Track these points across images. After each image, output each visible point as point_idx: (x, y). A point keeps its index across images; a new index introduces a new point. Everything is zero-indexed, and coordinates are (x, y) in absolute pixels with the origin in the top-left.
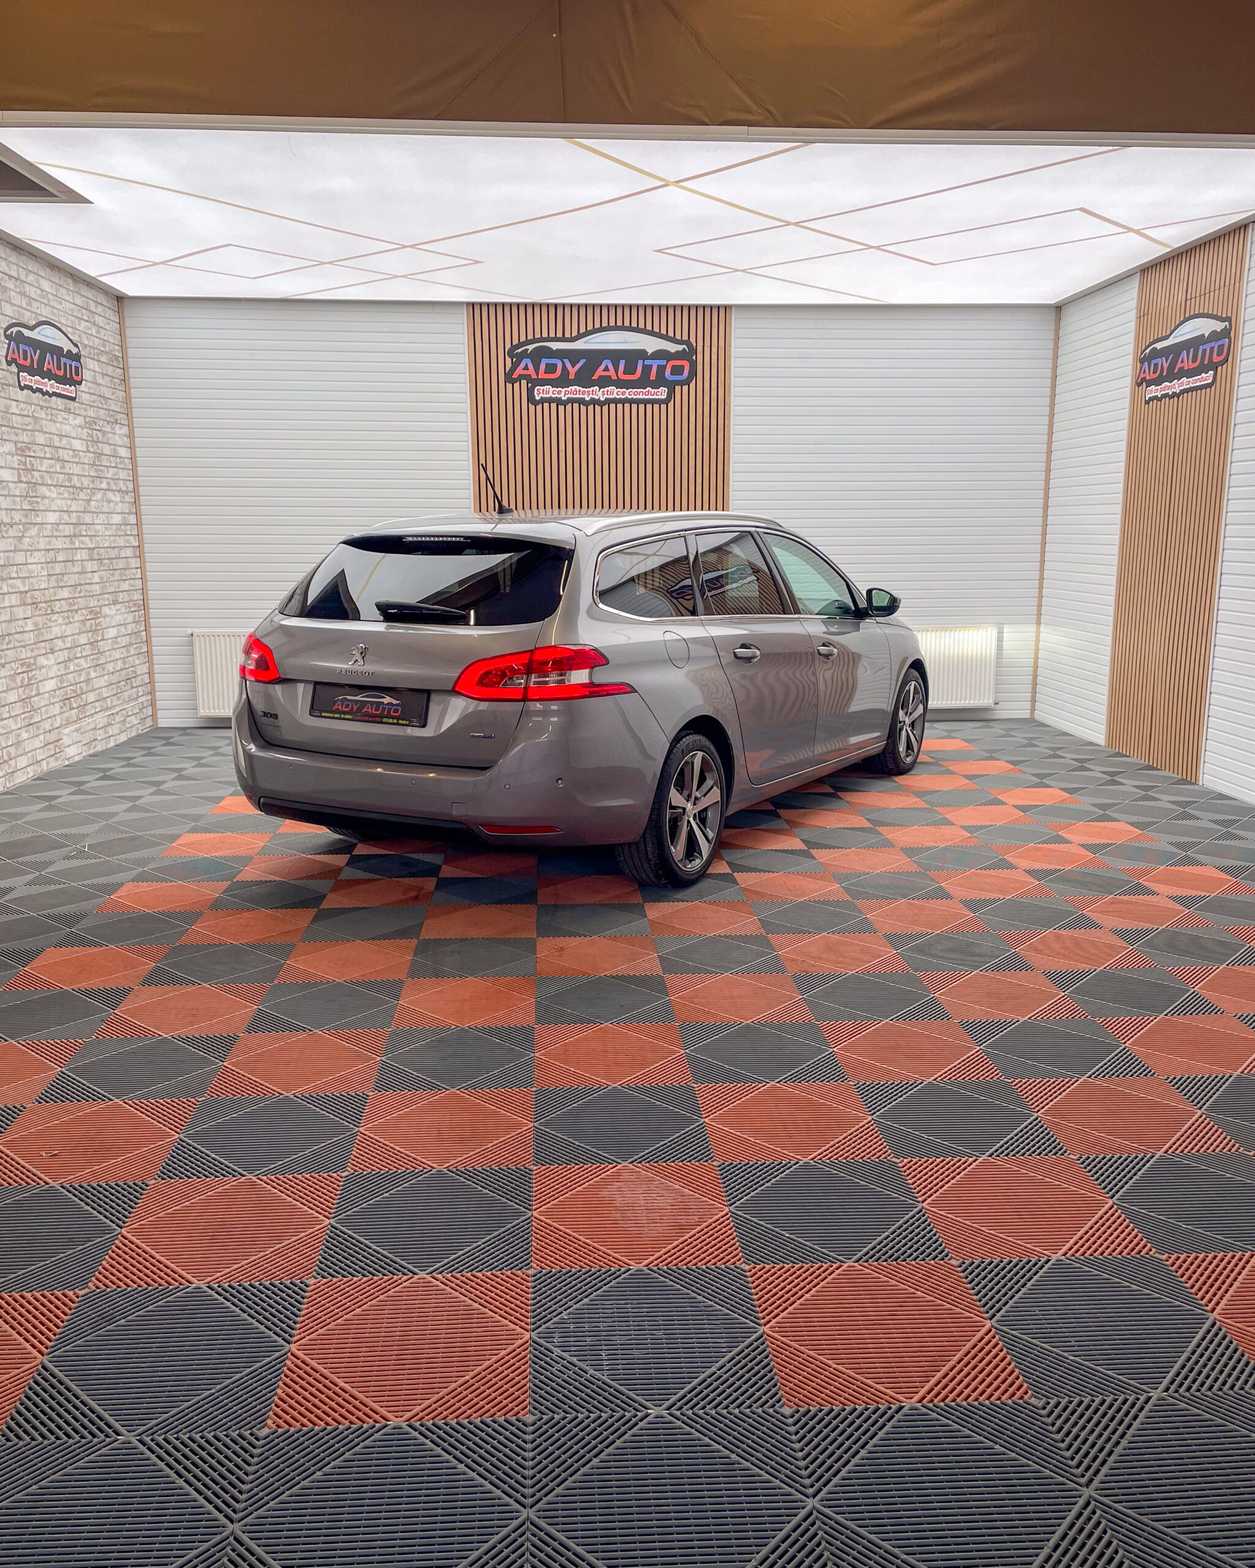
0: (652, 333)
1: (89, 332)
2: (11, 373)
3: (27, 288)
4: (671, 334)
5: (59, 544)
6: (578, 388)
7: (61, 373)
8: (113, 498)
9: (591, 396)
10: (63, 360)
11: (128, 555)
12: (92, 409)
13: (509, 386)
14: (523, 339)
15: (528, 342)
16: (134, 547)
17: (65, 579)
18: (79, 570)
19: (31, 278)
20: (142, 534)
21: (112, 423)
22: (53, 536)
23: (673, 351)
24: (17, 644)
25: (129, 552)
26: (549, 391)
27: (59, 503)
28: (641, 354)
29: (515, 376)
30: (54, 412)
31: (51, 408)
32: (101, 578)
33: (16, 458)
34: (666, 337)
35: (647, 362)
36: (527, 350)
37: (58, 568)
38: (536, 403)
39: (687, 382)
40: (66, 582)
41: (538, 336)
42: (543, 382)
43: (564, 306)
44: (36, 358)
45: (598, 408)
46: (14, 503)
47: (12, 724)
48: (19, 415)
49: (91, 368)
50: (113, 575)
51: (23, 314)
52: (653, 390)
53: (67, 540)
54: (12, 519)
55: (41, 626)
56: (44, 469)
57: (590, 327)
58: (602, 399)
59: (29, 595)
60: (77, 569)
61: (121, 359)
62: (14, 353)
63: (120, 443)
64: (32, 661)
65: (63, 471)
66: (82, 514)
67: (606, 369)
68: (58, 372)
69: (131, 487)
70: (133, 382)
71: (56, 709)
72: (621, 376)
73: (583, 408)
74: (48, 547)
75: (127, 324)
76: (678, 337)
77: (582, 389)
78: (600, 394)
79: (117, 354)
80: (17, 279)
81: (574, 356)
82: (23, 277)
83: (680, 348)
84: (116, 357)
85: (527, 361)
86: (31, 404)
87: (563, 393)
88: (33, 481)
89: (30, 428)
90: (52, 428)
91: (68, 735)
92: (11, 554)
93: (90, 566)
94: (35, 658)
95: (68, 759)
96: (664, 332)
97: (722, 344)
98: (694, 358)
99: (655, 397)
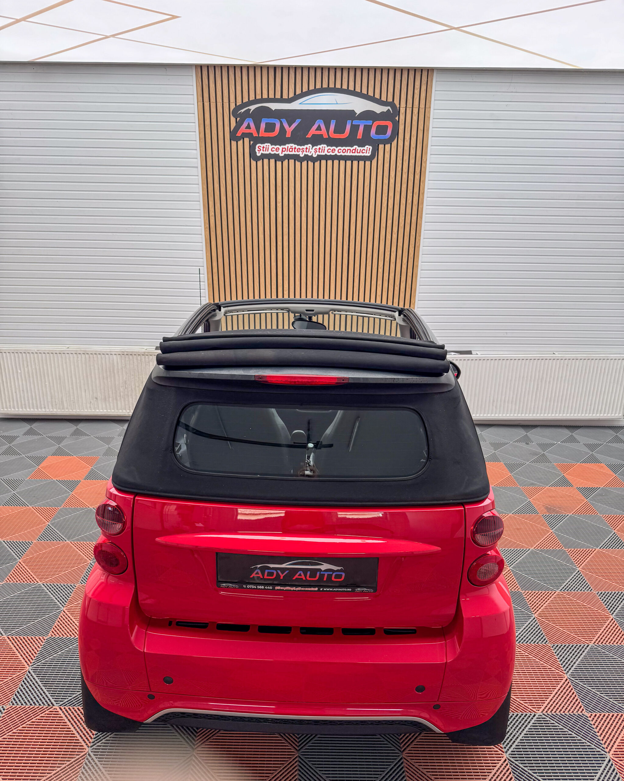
0: (360, 95)
4: (377, 96)
6: (294, 146)
9: (305, 153)
13: (234, 143)
14: (246, 100)
15: (250, 103)
23: (378, 112)
26: (268, 148)
28: (350, 114)
29: (239, 134)
34: (372, 99)
35: (355, 122)
36: (251, 109)
38: (257, 159)
39: (390, 141)
41: (259, 97)
42: (263, 140)
43: (282, 68)
45: (311, 164)
52: (359, 148)
57: (305, 89)
58: (315, 156)
67: (319, 128)
72: (332, 135)
73: (298, 164)
76: (384, 98)
77: (297, 147)
78: (313, 151)
81: (291, 116)
83: (385, 109)
85: (249, 121)
87: (281, 150)
96: (371, 93)
97: (422, 106)
98: (397, 118)
99: (361, 154)
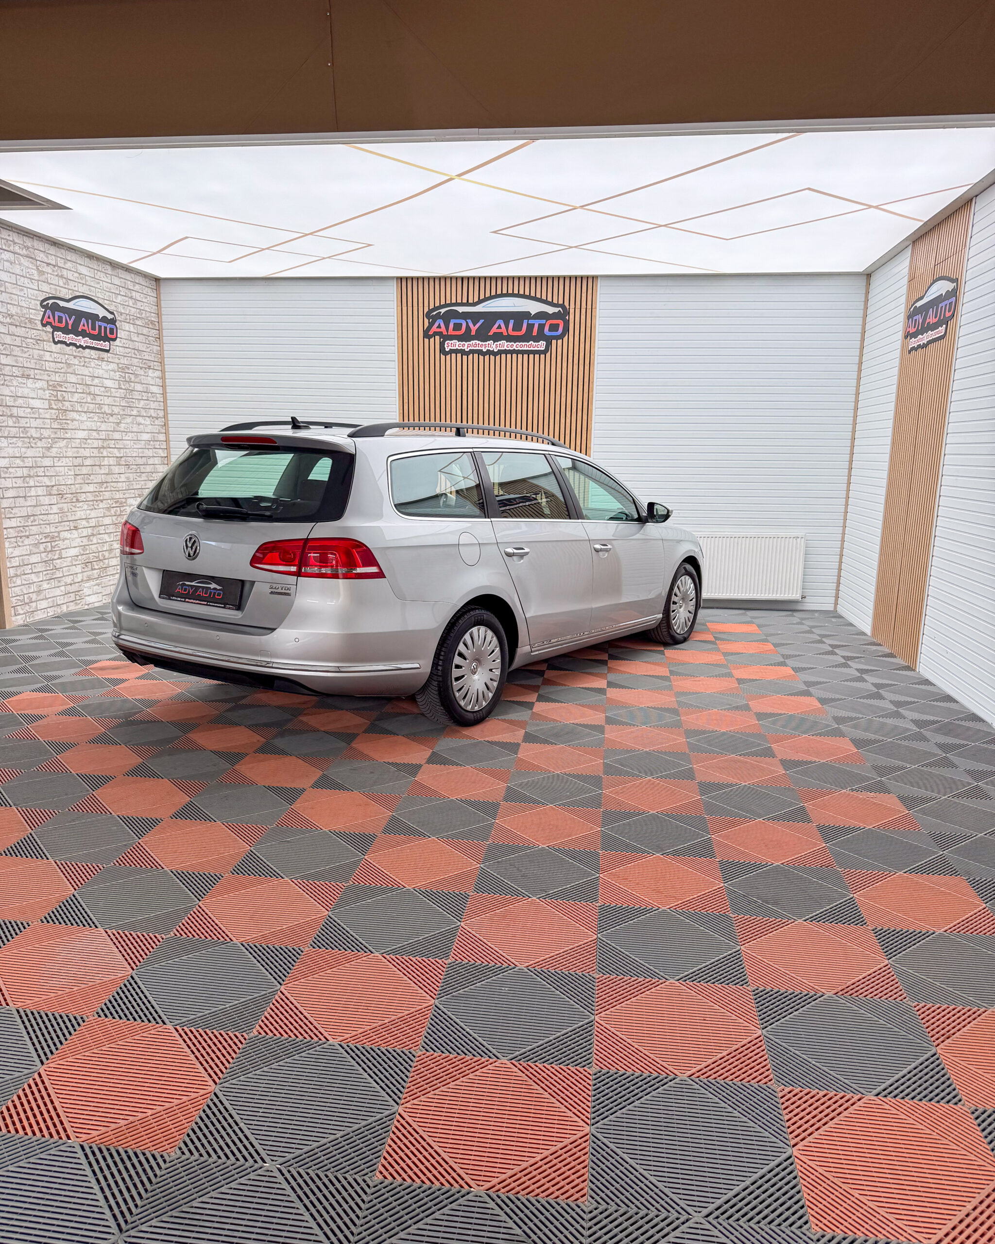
0: (535, 299)
1: (127, 304)
2: (46, 332)
3: (65, 272)
4: (550, 299)
5: (87, 453)
6: (478, 342)
7: (96, 332)
8: (143, 422)
9: (487, 348)
10: (97, 324)
11: (156, 462)
12: (126, 358)
14: (437, 304)
15: (441, 307)
16: (162, 457)
17: (91, 478)
18: (107, 471)
19: (69, 265)
20: (170, 448)
21: (146, 368)
22: (81, 448)
23: (551, 313)
24: (42, 522)
25: (157, 461)
26: (456, 344)
27: (88, 424)
28: (526, 315)
29: (431, 333)
30: (87, 360)
31: (84, 357)
32: (128, 478)
33: (47, 392)
34: (545, 302)
35: (531, 322)
36: (440, 312)
37: (85, 470)
38: (446, 354)
39: (561, 337)
40: (92, 480)
41: (448, 301)
42: (451, 338)
43: (468, 278)
44: (71, 322)
45: (492, 357)
46: (44, 423)
47: (34, 578)
48: (52, 362)
49: (124, 330)
50: (140, 476)
51: (60, 291)
52: (534, 343)
53: (96, 451)
54: (42, 434)
55: (66, 510)
56: (75, 400)
57: (488, 295)
58: (495, 350)
59: (55, 488)
60: (105, 470)
61: (156, 323)
62: (49, 317)
63: (151, 383)
64: (56, 534)
65: (93, 402)
66: (111, 433)
67: (499, 327)
68: (92, 332)
69: (161, 414)
70: (165, 340)
71: (79, 569)
72: (511, 332)
73: (481, 357)
74: (74, 455)
75: (162, 298)
76: (555, 301)
77: (481, 343)
78: (494, 346)
79: (152, 319)
80: (54, 266)
81: (475, 317)
82: (59, 265)
83: (556, 310)
84: (152, 322)
85: (440, 322)
86: (65, 354)
87: (466, 346)
88: (64, 408)
89: (62, 371)
90: (86, 371)
91: (90, 588)
92: (40, 459)
93: (116, 469)
94: (59, 532)
95: (88, 605)
96: (544, 297)
97: (589, 306)
98: (567, 318)
99: (536, 349)
